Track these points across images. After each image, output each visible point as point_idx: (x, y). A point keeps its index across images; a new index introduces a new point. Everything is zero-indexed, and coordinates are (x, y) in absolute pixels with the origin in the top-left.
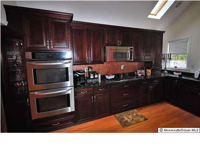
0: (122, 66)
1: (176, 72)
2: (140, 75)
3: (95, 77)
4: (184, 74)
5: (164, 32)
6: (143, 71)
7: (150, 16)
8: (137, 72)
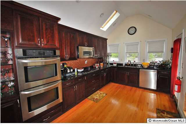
0: (86, 62)
1: (114, 63)
2: (97, 67)
3: (71, 71)
4: (118, 64)
5: (107, 39)
6: (98, 64)
7: (101, 28)
8: (94, 65)
